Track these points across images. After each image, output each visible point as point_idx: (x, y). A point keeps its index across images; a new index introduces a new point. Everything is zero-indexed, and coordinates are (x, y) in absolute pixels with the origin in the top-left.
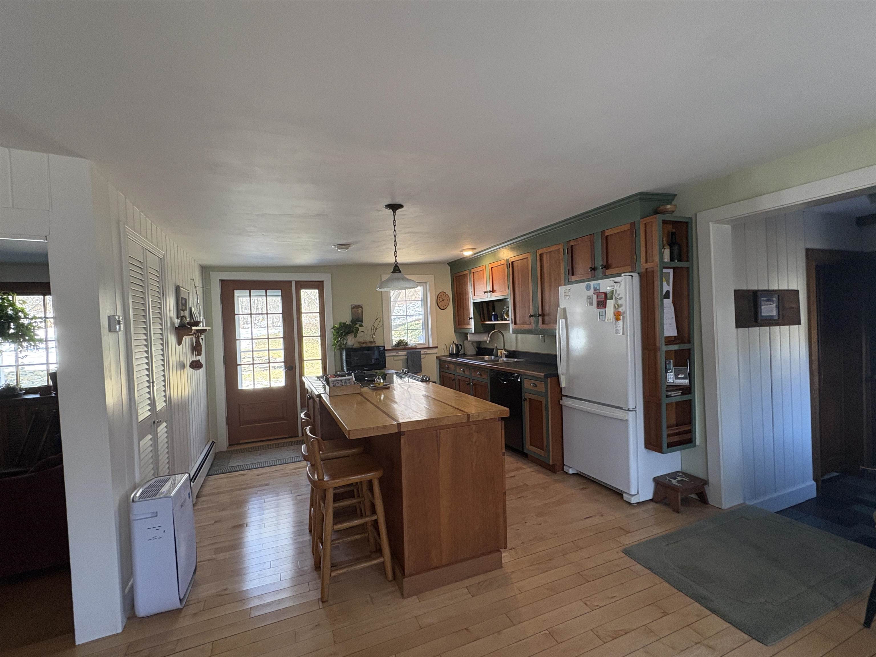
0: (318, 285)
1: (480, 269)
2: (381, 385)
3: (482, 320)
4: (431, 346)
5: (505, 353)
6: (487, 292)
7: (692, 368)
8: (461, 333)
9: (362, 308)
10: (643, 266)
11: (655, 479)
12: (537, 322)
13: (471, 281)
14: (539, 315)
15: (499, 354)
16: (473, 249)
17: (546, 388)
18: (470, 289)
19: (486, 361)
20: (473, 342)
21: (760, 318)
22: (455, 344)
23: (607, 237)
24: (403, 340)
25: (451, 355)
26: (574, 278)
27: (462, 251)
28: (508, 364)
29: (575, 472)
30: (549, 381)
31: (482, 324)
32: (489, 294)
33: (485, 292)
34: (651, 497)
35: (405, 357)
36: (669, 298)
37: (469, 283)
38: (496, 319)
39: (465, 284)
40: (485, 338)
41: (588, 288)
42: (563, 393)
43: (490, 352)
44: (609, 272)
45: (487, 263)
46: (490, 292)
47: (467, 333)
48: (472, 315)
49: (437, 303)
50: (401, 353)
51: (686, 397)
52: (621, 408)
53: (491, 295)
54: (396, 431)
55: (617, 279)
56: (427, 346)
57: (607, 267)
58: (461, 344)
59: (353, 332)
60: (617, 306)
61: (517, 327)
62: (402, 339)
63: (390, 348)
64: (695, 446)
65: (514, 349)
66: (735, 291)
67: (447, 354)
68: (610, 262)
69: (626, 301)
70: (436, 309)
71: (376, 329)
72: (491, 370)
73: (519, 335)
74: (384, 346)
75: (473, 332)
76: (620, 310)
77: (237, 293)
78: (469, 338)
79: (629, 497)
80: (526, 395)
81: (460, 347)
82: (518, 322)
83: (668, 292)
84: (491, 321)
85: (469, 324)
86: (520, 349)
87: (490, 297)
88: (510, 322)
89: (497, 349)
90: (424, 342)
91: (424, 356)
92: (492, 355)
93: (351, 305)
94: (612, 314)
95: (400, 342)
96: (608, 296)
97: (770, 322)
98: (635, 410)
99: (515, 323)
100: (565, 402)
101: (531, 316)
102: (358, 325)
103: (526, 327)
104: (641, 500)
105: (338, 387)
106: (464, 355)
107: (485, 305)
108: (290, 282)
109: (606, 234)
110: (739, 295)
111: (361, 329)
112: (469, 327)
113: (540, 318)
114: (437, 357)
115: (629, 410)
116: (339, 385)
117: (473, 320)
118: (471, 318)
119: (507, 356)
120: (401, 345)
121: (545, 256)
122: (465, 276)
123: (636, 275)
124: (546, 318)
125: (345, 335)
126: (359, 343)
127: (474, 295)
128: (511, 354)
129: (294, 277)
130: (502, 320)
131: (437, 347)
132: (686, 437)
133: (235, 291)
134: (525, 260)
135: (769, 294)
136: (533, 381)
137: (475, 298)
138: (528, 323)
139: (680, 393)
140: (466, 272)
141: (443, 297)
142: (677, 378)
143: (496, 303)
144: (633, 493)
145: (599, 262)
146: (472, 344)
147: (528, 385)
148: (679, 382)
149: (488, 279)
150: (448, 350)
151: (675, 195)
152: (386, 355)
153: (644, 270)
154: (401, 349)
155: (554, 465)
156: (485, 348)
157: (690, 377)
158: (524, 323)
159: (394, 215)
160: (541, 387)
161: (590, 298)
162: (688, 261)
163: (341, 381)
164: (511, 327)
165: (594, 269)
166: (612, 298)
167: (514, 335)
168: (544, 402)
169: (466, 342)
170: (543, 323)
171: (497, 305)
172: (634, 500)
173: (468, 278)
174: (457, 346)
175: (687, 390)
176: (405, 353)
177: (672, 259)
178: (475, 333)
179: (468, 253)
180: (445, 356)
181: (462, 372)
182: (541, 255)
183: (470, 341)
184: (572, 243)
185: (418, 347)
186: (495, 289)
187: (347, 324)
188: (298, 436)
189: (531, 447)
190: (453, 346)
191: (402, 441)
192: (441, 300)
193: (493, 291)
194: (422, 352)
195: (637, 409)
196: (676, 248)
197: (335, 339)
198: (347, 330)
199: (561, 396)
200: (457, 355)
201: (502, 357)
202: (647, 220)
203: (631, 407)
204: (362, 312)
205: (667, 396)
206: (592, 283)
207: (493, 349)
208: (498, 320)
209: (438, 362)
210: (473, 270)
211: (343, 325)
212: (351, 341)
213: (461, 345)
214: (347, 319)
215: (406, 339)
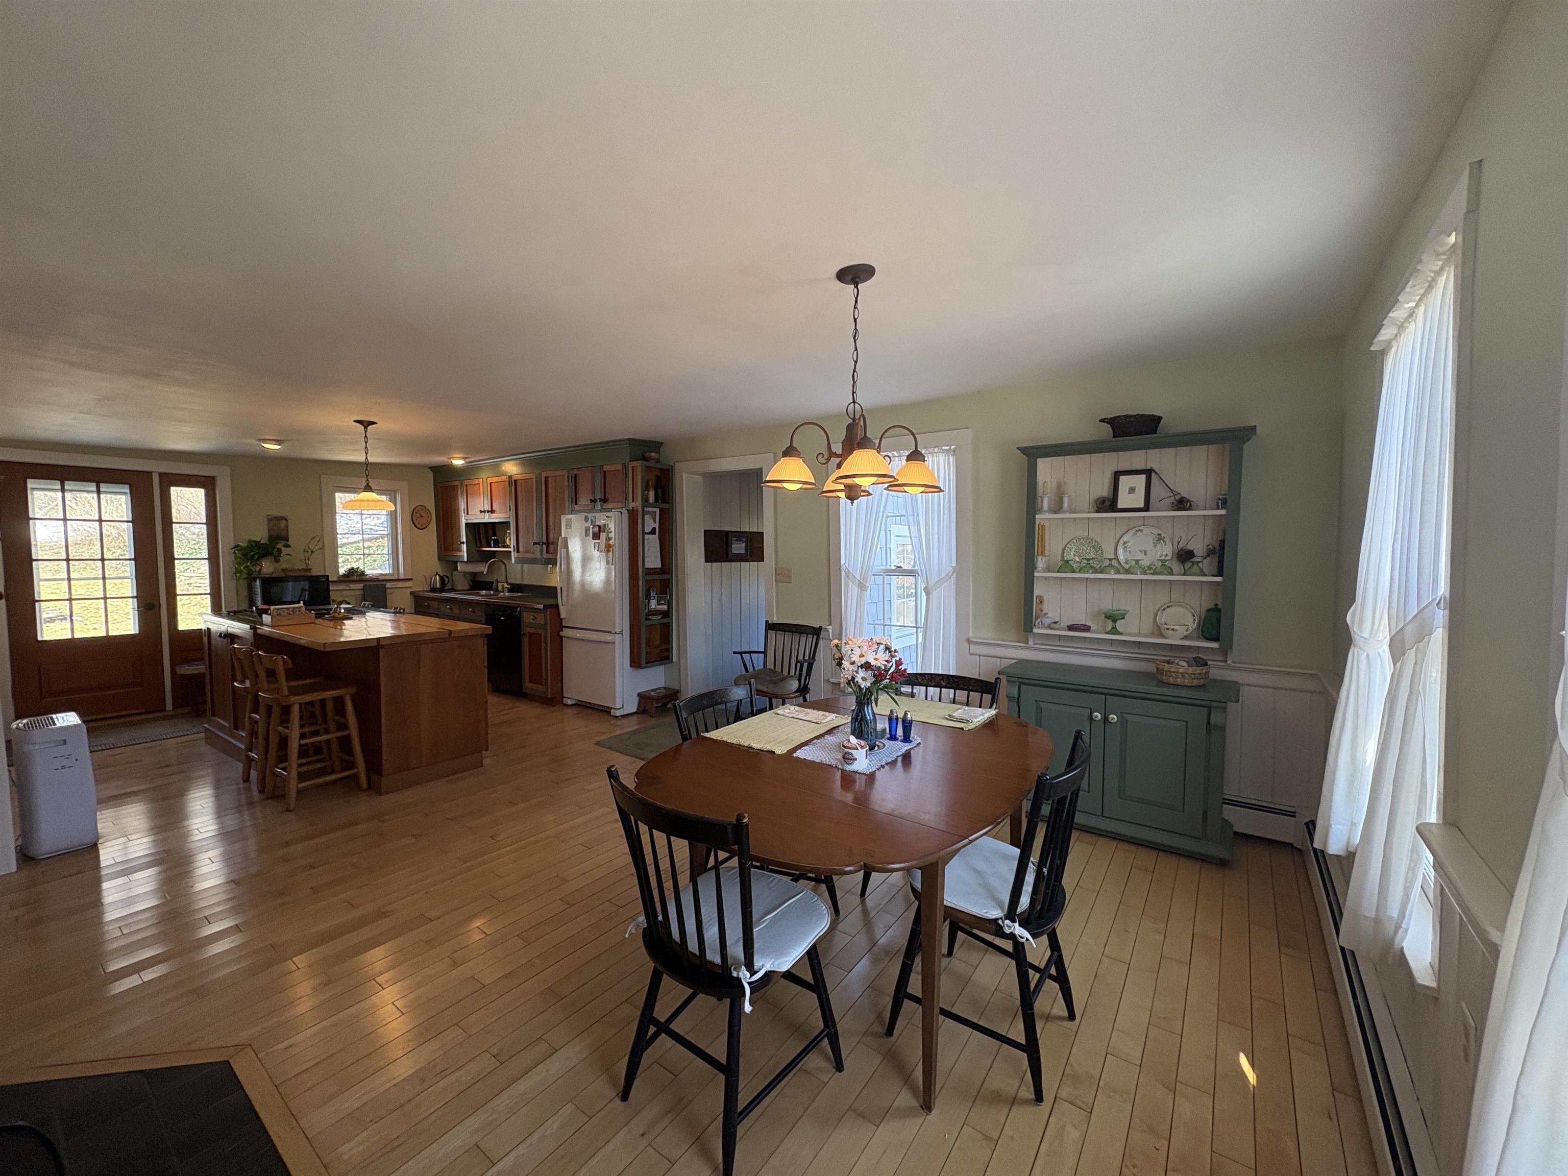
0: (207, 483)
1: (475, 482)
2: (341, 615)
3: (479, 545)
4: (402, 577)
5: (507, 586)
6: (484, 512)
7: (671, 595)
8: (449, 561)
9: (287, 520)
10: (632, 505)
11: (639, 694)
12: (542, 551)
13: (462, 492)
14: (543, 543)
15: (500, 588)
16: (464, 458)
17: (546, 620)
18: (462, 506)
19: (482, 595)
20: (465, 574)
21: (730, 554)
22: (439, 576)
23: (605, 472)
24: (358, 568)
25: (434, 590)
26: (577, 508)
27: (450, 458)
28: (509, 598)
29: (574, 702)
30: (548, 612)
31: (478, 551)
32: (487, 514)
33: (481, 512)
34: (634, 710)
35: (362, 592)
36: (655, 534)
37: (459, 495)
38: (496, 545)
39: (456, 498)
40: (483, 568)
41: (586, 519)
42: (564, 625)
43: (488, 586)
44: (606, 506)
45: (485, 478)
46: (488, 512)
47: (456, 562)
48: (464, 540)
49: (412, 520)
50: (353, 586)
51: (666, 620)
52: (610, 632)
53: (489, 516)
54: (376, 644)
55: (608, 514)
56: (396, 577)
57: (604, 500)
58: (449, 575)
59: (271, 554)
60: (609, 539)
61: (520, 555)
62: (355, 566)
63: (335, 579)
64: (672, 662)
65: (519, 582)
66: (705, 531)
67: (427, 588)
68: (607, 496)
69: (615, 535)
70: (410, 526)
71: (312, 552)
72: (488, 604)
73: (525, 565)
74: (328, 576)
75: (465, 559)
76: (610, 542)
77: (31, 483)
78: (459, 568)
79: (615, 711)
80: (526, 630)
81: (446, 580)
82: (521, 549)
83: (654, 529)
84: (491, 547)
85: (460, 550)
86: (526, 582)
87: (487, 519)
88: (511, 549)
89: (498, 582)
90: (391, 572)
91: (392, 590)
92: (491, 589)
93: (269, 515)
94: (604, 546)
95: (352, 571)
96: (602, 529)
97: (740, 558)
98: (621, 633)
99: (518, 551)
100: (566, 632)
101: (535, 544)
102: (282, 545)
103: (529, 556)
104: (625, 713)
105: (284, 616)
106: (452, 590)
107: (482, 529)
108: (149, 474)
109: (605, 469)
110: (709, 535)
111: (285, 551)
112: (461, 554)
113: (544, 546)
114: (412, 593)
115: (616, 633)
116: (285, 614)
117: (465, 545)
118: (463, 543)
119: (509, 591)
120: (354, 575)
121: (550, 480)
122: (455, 488)
123: (624, 511)
124: (551, 547)
125: (258, 559)
126: (283, 570)
127: (468, 514)
128: (515, 588)
129: (156, 467)
130: (504, 547)
131: (411, 579)
132: (665, 654)
133: (28, 480)
134: (530, 481)
135: (740, 535)
136: (533, 614)
137: (468, 517)
138: (532, 551)
139: (660, 617)
140: (457, 483)
141: (420, 512)
142: (659, 604)
143: (497, 526)
144: (617, 707)
145: (599, 496)
146: (465, 576)
147: (527, 618)
148: (660, 607)
149: (486, 494)
150: (428, 582)
151: (662, 443)
152: (331, 588)
153: (631, 508)
154: (353, 581)
155: (552, 699)
156: (482, 582)
157: (669, 604)
158: (527, 552)
159: (366, 432)
160: (541, 620)
161: (587, 530)
162: (668, 503)
163: (288, 609)
164: (514, 556)
165: (593, 501)
166: (604, 532)
167: (519, 565)
168: (543, 634)
169: (455, 573)
170: (548, 552)
171: (498, 529)
172: (618, 713)
173: (459, 492)
174: (442, 578)
175: (667, 614)
176: (360, 586)
177: (656, 500)
178: (468, 561)
179: (458, 462)
180: (424, 591)
181: (449, 611)
182: (546, 478)
183: (461, 572)
184: (575, 472)
185: (381, 578)
186: (494, 509)
187: (262, 542)
188: (164, 710)
189: (530, 685)
190: (435, 578)
191: (381, 654)
192: (418, 515)
193: (492, 511)
194: (388, 585)
195: (624, 632)
196: (660, 491)
197: (240, 564)
198: (262, 552)
199: (562, 627)
200: (442, 589)
201: (503, 592)
202: (634, 464)
203: (618, 630)
204: (287, 527)
205: (647, 619)
206: (590, 515)
207: (493, 582)
208: (499, 547)
209: (413, 599)
210: (466, 482)
211: (254, 544)
212: (267, 567)
213: (447, 577)
214: (261, 535)
215: (362, 568)
